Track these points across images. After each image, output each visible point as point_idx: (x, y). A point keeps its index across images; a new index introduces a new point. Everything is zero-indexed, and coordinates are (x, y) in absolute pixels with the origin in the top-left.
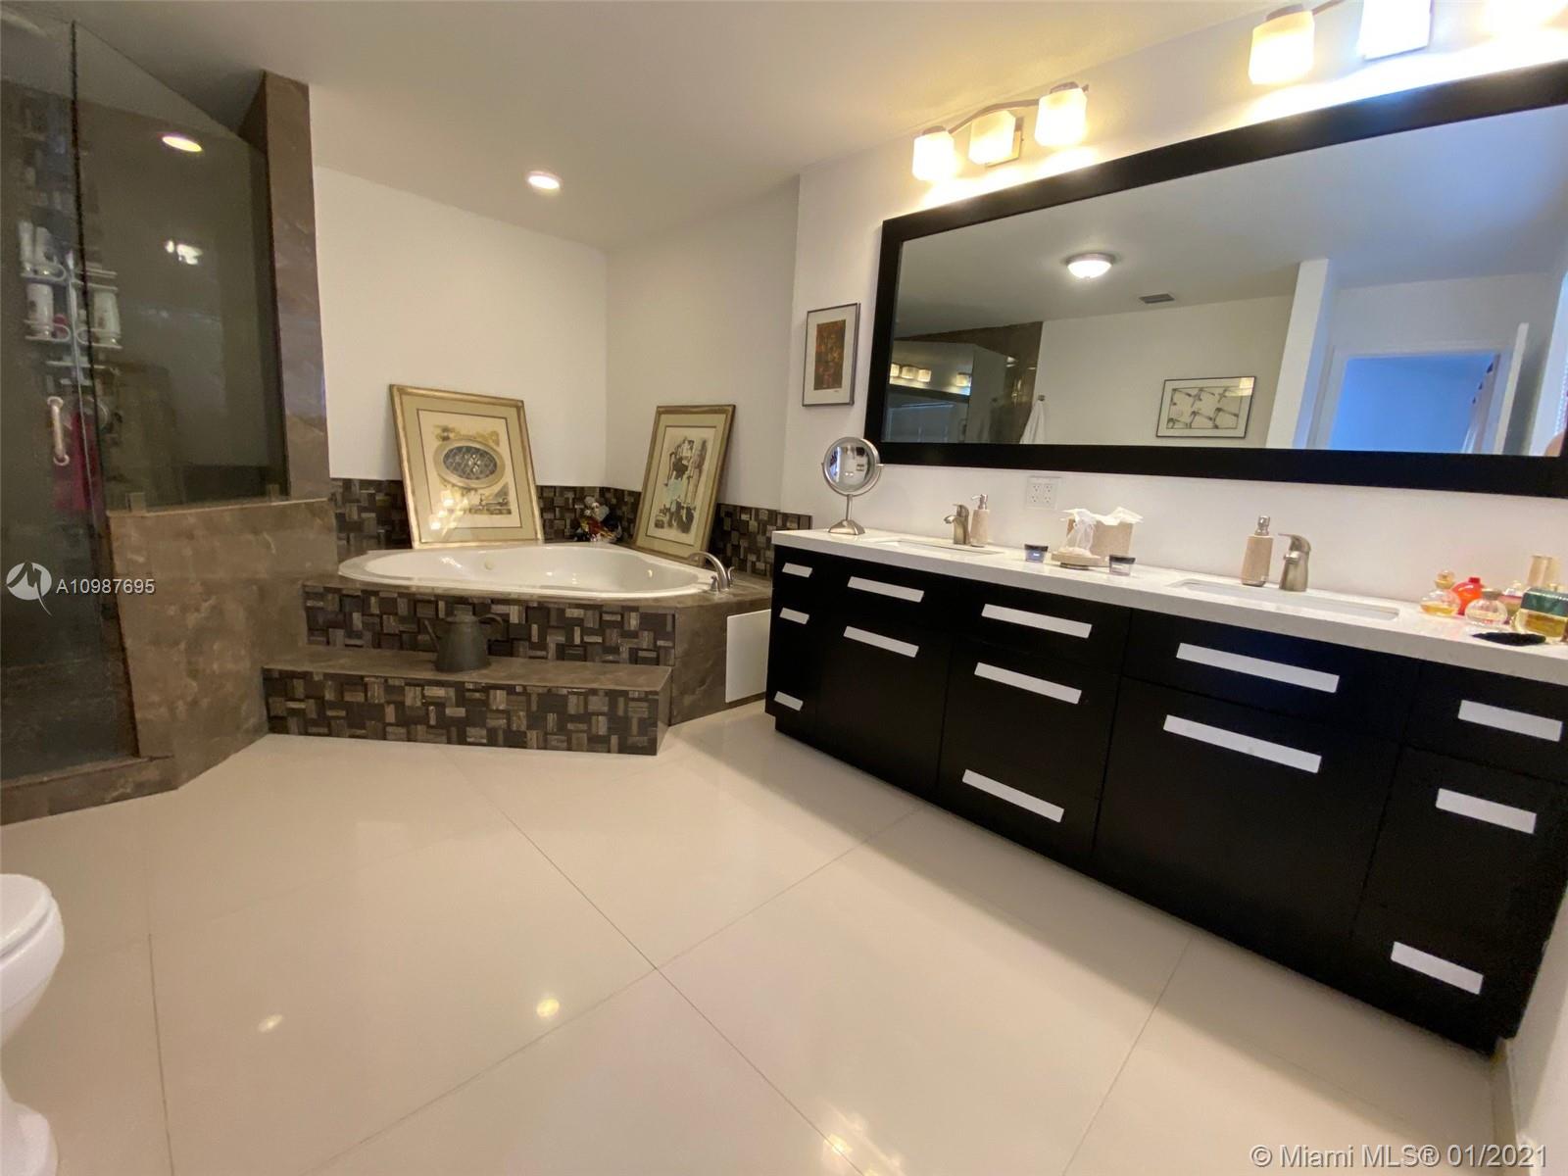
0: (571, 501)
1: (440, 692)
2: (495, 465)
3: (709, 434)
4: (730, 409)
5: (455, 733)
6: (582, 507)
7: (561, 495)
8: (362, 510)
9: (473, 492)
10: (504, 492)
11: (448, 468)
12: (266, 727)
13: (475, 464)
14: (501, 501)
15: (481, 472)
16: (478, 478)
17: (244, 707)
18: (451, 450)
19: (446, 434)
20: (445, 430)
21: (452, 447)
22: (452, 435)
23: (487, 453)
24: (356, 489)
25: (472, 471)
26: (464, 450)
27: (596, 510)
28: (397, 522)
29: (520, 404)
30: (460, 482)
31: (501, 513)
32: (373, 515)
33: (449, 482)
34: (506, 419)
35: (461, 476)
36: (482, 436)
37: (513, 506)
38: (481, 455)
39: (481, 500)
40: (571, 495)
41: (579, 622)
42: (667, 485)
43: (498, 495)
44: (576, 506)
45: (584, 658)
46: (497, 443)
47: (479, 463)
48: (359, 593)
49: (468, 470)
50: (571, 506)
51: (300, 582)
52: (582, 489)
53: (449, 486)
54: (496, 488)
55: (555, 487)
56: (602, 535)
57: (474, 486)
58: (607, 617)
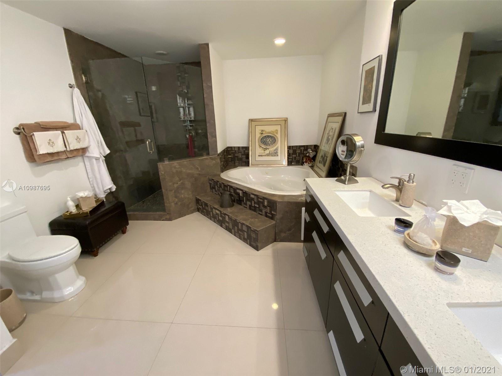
2: (275, 141)
4: (344, 114)
7: (299, 148)
9: (268, 150)
10: (277, 149)
11: (261, 142)
12: (197, 210)
13: (270, 141)
14: (275, 152)
15: (271, 143)
16: (269, 145)
18: (263, 137)
19: (262, 132)
20: (262, 131)
21: (263, 136)
22: (264, 132)
23: (273, 137)
25: (268, 143)
26: (267, 136)
29: (286, 119)
30: (265, 146)
31: (275, 156)
33: (261, 147)
34: (281, 125)
35: (265, 145)
36: (273, 132)
37: (279, 154)
38: (272, 138)
39: (270, 152)
40: (302, 148)
41: (253, 199)
43: (275, 150)
44: (304, 152)
45: (255, 211)
46: (277, 133)
47: (271, 140)
49: (267, 143)
50: (302, 152)
51: (208, 177)
52: (307, 146)
53: (261, 148)
54: (275, 148)
55: (297, 146)
57: (268, 148)
58: (260, 200)
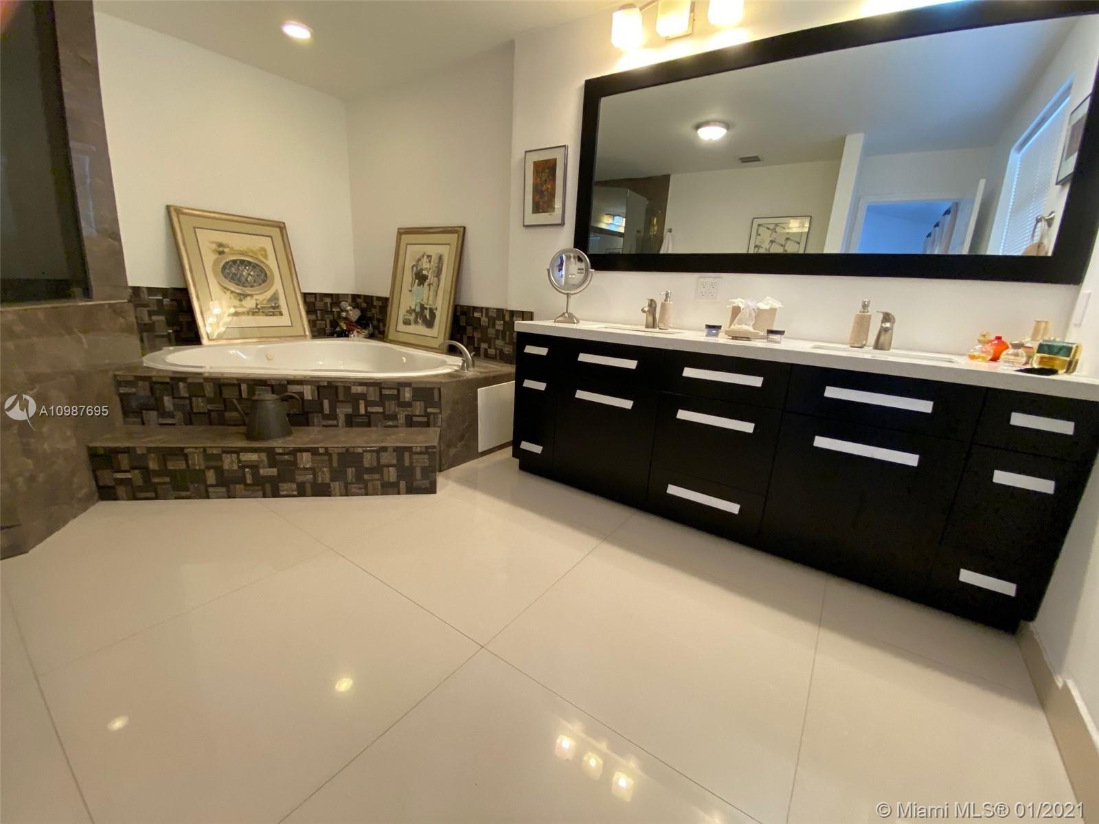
0: (329, 305)
1: (254, 457)
2: (266, 275)
3: (445, 250)
4: (462, 230)
5: (270, 488)
6: (338, 310)
7: (321, 300)
8: (151, 313)
9: (249, 298)
10: (275, 298)
11: (225, 277)
12: (97, 496)
13: (249, 274)
14: (273, 305)
15: (255, 282)
16: (252, 287)
17: (76, 480)
18: (227, 263)
19: (221, 249)
20: (220, 245)
21: (228, 260)
22: (226, 250)
23: (258, 266)
24: (145, 296)
25: (246, 280)
26: (238, 262)
27: (350, 312)
28: (184, 323)
29: (282, 226)
30: (239, 289)
31: (274, 315)
32: (162, 318)
33: (228, 289)
34: (270, 237)
35: (238, 285)
36: (252, 251)
37: (284, 309)
38: (254, 267)
39: (257, 304)
40: (328, 300)
41: (363, 396)
42: (411, 291)
43: (270, 300)
44: (334, 310)
45: (369, 425)
46: (266, 256)
47: (252, 273)
48: (168, 380)
49: (243, 279)
50: (329, 310)
51: (111, 374)
52: (338, 295)
53: (228, 293)
54: (269, 294)
55: (315, 294)
56: (358, 332)
57: (249, 293)
58: (386, 392)
